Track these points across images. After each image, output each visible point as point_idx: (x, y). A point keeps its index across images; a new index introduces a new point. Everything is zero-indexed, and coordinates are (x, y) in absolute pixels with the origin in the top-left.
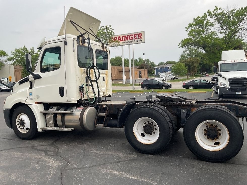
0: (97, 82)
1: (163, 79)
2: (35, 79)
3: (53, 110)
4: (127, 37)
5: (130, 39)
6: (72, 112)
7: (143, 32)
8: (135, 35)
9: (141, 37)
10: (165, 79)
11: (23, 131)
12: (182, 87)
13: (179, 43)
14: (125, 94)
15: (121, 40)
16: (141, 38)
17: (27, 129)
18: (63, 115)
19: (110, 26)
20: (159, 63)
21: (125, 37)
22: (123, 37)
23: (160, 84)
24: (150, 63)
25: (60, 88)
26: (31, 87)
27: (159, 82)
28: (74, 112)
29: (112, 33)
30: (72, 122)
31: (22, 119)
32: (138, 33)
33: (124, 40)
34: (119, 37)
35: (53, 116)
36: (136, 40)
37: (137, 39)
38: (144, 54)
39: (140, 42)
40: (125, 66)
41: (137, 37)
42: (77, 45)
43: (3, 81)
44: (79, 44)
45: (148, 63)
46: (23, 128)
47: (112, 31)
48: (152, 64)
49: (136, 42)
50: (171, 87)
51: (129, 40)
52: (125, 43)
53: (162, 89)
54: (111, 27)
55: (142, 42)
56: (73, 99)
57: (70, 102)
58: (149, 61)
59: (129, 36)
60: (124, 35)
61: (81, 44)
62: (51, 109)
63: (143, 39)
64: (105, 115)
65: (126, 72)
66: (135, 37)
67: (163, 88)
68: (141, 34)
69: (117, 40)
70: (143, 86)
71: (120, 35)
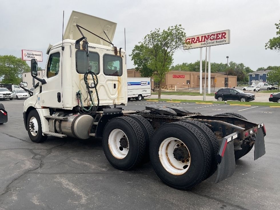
0: (96, 89)
1: (254, 88)
2: (42, 84)
3: (55, 116)
4: (207, 37)
5: (210, 39)
6: (67, 118)
7: (228, 31)
8: (217, 34)
9: (225, 36)
10: (257, 89)
11: (34, 134)
12: (268, 99)
13: (266, 44)
14: (190, 104)
15: (200, 40)
16: (225, 38)
17: (36, 132)
18: (61, 121)
19: (179, 25)
20: (258, 68)
21: (205, 37)
22: (202, 37)
23: (238, 94)
24: (244, 68)
25: (58, 93)
26: (41, 91)
27: (238, 93)
28: (68, 119)
29: (183, 34)
30: (66, 129)
31: (32, 122)
32: (221, 32)
33: (203, 41)
34: (198, 38)
35: (54, 121)
36: (218, 40)
37: (219, 38)
38: (227, 57)
39: (223, 43)
40: (211, 72)
41: (220, 36)
42: (76, 50)
43: (23, 85)
44: (79, 49)
45: (242, 68)
46: (33, 131)
47: (183, 30)
48: (248, 70)
49: (218, 43)
50: (254, 99)
51: (209, 41)
52: (205, 44)
53: (241, 101)
54: (181, 27)
55: (226, 43)
56: (68, 106)
57: (65, 109)
58: (244, 66)
59: (209, 36)
60: (204, 35)
61: (81, 48)
62: (54, 114)
63: (227, 39)
64: (97, 124)
65: (212, 79)
66: (217, 36)
67: (243, 100)
68: (225, 33)
69: (195, 41)
70: (217, 96)
71: (198, 35)
